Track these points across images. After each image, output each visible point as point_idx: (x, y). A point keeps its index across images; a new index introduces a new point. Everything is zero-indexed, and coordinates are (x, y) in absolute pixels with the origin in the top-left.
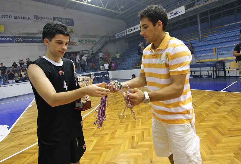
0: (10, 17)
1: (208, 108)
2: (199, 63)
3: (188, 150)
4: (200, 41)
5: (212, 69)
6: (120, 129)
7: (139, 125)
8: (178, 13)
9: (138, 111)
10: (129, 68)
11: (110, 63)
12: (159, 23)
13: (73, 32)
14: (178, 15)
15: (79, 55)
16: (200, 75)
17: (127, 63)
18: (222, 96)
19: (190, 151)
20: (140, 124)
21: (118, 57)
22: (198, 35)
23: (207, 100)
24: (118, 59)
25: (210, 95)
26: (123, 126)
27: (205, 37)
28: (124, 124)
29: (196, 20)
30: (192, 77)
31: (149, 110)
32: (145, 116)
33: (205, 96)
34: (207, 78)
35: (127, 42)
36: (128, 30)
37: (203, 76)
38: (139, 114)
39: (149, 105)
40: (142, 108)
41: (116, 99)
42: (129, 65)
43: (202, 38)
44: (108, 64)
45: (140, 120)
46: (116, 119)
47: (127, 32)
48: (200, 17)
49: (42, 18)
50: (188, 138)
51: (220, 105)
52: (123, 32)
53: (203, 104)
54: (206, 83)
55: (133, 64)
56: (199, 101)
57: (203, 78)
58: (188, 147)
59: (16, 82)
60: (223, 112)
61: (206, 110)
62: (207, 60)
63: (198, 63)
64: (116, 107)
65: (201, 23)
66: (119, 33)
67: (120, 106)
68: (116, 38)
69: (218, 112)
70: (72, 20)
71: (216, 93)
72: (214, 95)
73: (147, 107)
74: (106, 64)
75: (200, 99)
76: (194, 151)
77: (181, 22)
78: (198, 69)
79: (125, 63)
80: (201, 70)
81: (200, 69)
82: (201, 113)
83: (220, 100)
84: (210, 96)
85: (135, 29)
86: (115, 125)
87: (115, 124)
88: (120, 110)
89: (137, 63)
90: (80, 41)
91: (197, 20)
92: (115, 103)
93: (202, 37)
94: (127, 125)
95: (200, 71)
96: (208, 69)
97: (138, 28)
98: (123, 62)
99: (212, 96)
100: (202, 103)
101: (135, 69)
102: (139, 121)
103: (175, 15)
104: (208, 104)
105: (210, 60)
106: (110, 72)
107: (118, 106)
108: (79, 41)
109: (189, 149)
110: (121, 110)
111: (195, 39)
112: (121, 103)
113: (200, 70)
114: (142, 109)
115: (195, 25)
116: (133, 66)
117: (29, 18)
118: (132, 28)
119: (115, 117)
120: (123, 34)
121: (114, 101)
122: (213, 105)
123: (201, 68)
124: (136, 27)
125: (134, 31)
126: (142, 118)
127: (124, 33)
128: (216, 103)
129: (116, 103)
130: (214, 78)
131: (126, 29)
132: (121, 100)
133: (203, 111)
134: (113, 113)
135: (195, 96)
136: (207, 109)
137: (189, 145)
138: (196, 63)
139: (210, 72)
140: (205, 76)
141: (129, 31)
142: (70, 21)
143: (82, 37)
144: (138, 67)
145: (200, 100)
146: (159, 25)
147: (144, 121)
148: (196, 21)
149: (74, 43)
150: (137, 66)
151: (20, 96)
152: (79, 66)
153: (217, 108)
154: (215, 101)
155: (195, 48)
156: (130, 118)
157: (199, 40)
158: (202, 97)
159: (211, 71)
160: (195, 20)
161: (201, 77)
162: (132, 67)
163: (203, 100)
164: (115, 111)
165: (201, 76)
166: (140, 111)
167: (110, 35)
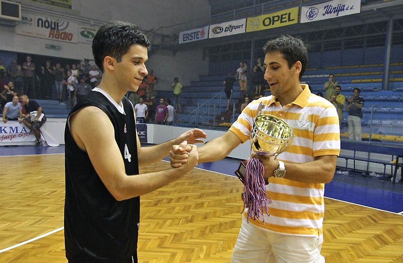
1: (359, 244)
2: (369, 142)
4: (383, 88)
5: (395, 161)
6: (155, 260)
7: (199, 257)
8: (343, 10)
9: (202, 228)
10: (200, 124)
11: (151, 103)
13: (70, 7)
14: (341, 14)
15: (76, 69)
16: (366, 169)
17: (197, 110)
18: (397, 225)
20: (202, 256)
21: (177, 91)
22: (382, 73)
23: (361, 228)
24: (177, 96)
25: (372, 219)
26: (164, 256)
27: (396, 79)
28: (166, 252)
29: (385, 33)
30: (346, 171)
31: (230, 230)
32: (216, 242)
33: (361, 219)
34: (380, 178)
35: (207, 58)
36: (213, 27)
37: (371, 174)
38: (204, 234)
39: (232, 220)
40: (214, 224)
41: (157, 196)
42: (201, 117)
43: (389, 82)
44: (144, 106)
45: (205, 247)
46: (150, 239)
47: (210, 33)
48: (395, 27)
51: (385, 243)
52: (200, 30)
53: (351, 234)
54: (377, 190)
55: (213, 115)
56: (344, 226)
57: (372, 177)
60: (386, 257)
61: (352, 247)
62: (389, 137)
63: (367, 140)
64: (154, 213)
65: (393, 44)
66: (189, 32)
67: (161, 212)
68: (181, 41)
69: (377, 256)
71: (386, 217)
72: (380, 220)
73: (226, 223)
74: (142, 103)
75: (349, 224)
77: (349, 31)
78: (363, 154)
79: (192, 110)
80: (371, 158)
81: (369, 156)
82: (340, 252)
83: (388, 232)
84: (372, 221)
85: (231, 28)
86: (145, 251)
87: (146, 249)
88: (161, 221)
89: (223, 114)
90: (86, 33)
91: (385, 35)
92: (153, 204)
93: (390, 79)
94: (173, 255)
95: (369, 161)
96: (387, 158)
97: (238, 27)
98: (189, 108)
99: (375, 221)
100: (350, 232)
101: (214, 129)
102: (202, 250)
103: (336, 13)
104: (360, 236)
105: (395, 139)
106: (151, 127)
107: (159, 211)
108: (82, 34)
110: (165, 222)
111: (374, 80)
112: (167, 205)
113: (369, 159)
114: (214, 226)
115: (380, 45)
116: (211, 121)
118: (224, 25)
119: (146, 234)
120: (199, 36)
121: (149, 199)
122: (372, 241)
123: (371, 154)
124: (234, 23)
125: (228, 34)
126: (210, 246)
127: (203, 33)
128: (378, 237)
129: (156, 205)
130: (397, 181)
131: (208, 24)
132: (167, 199)
133: (346, 249)
134: (146, 224)
135: (338, 215)
136: (355, 246)
138: (363, 139)
139: (388, 167)
140: (376, 173)
141: (215, 31)
143: (92, 23)
144: (224, 126)
145: (347, 226)
146: (297, 68)
147: (213, 251)
148: (383, 35)
149: (68, 37)
150: (222, 122)
152: (72, 98)
153: (377, 248)
154: (378, 233)
155: (366, 103)
156: (183, 241)
157: (381, 83)
158: (354, 221)
159: (392, 165)
160: (381, 33)
161: (366, 175)
162: (208, 123)
163: (353, 226)
164: (149, 220)
165: (368, 173)
166: (208, 230)
167: (166, 32)
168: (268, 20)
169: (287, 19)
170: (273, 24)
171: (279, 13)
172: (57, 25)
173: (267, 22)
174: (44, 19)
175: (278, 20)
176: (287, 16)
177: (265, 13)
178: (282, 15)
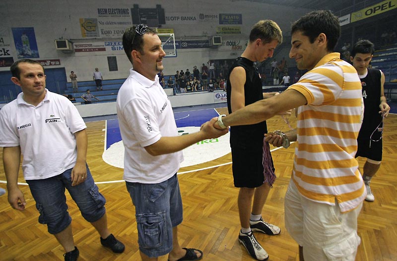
0: (178, 18)
3: (328, 249)
12: (321, 37)
13: (240, 32)
19: (330, 250)
49: (207, 16)
50: (332, 234)
58: (330, 244)
59: (188, 91)
70: (240, 16)
74: (286, 76)
76: (340, 253)
109: (331, 247)
117: (195, 19)
137: (332, 243)
142: (238, 18)
146: (321, 40)
149: (240, 48)
151: (194, 106)
168: (370, 11)
169: (388, 6)
170: (374, 12)
171: (380, 4)
172: (235, 43)
173: (369, 12)
174: (229, 41)
175: (379, 8)
176: (388, 5)
177: (367, 7)
178: (383, 5)
